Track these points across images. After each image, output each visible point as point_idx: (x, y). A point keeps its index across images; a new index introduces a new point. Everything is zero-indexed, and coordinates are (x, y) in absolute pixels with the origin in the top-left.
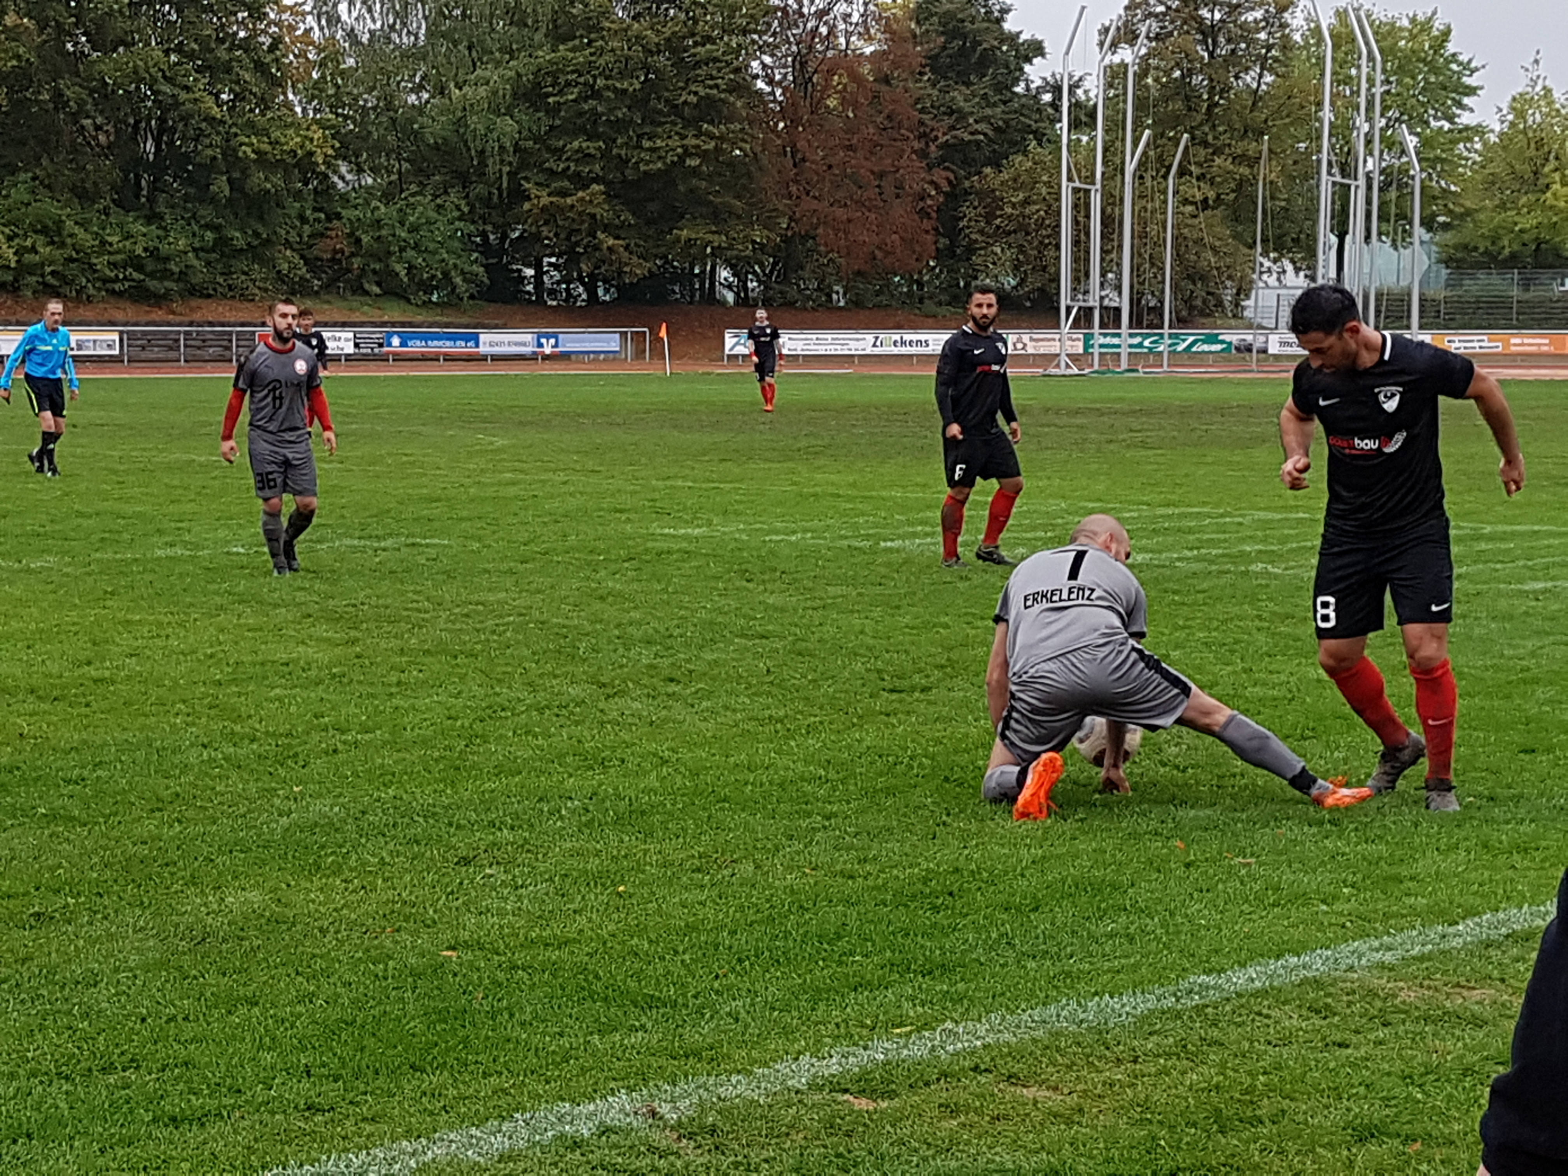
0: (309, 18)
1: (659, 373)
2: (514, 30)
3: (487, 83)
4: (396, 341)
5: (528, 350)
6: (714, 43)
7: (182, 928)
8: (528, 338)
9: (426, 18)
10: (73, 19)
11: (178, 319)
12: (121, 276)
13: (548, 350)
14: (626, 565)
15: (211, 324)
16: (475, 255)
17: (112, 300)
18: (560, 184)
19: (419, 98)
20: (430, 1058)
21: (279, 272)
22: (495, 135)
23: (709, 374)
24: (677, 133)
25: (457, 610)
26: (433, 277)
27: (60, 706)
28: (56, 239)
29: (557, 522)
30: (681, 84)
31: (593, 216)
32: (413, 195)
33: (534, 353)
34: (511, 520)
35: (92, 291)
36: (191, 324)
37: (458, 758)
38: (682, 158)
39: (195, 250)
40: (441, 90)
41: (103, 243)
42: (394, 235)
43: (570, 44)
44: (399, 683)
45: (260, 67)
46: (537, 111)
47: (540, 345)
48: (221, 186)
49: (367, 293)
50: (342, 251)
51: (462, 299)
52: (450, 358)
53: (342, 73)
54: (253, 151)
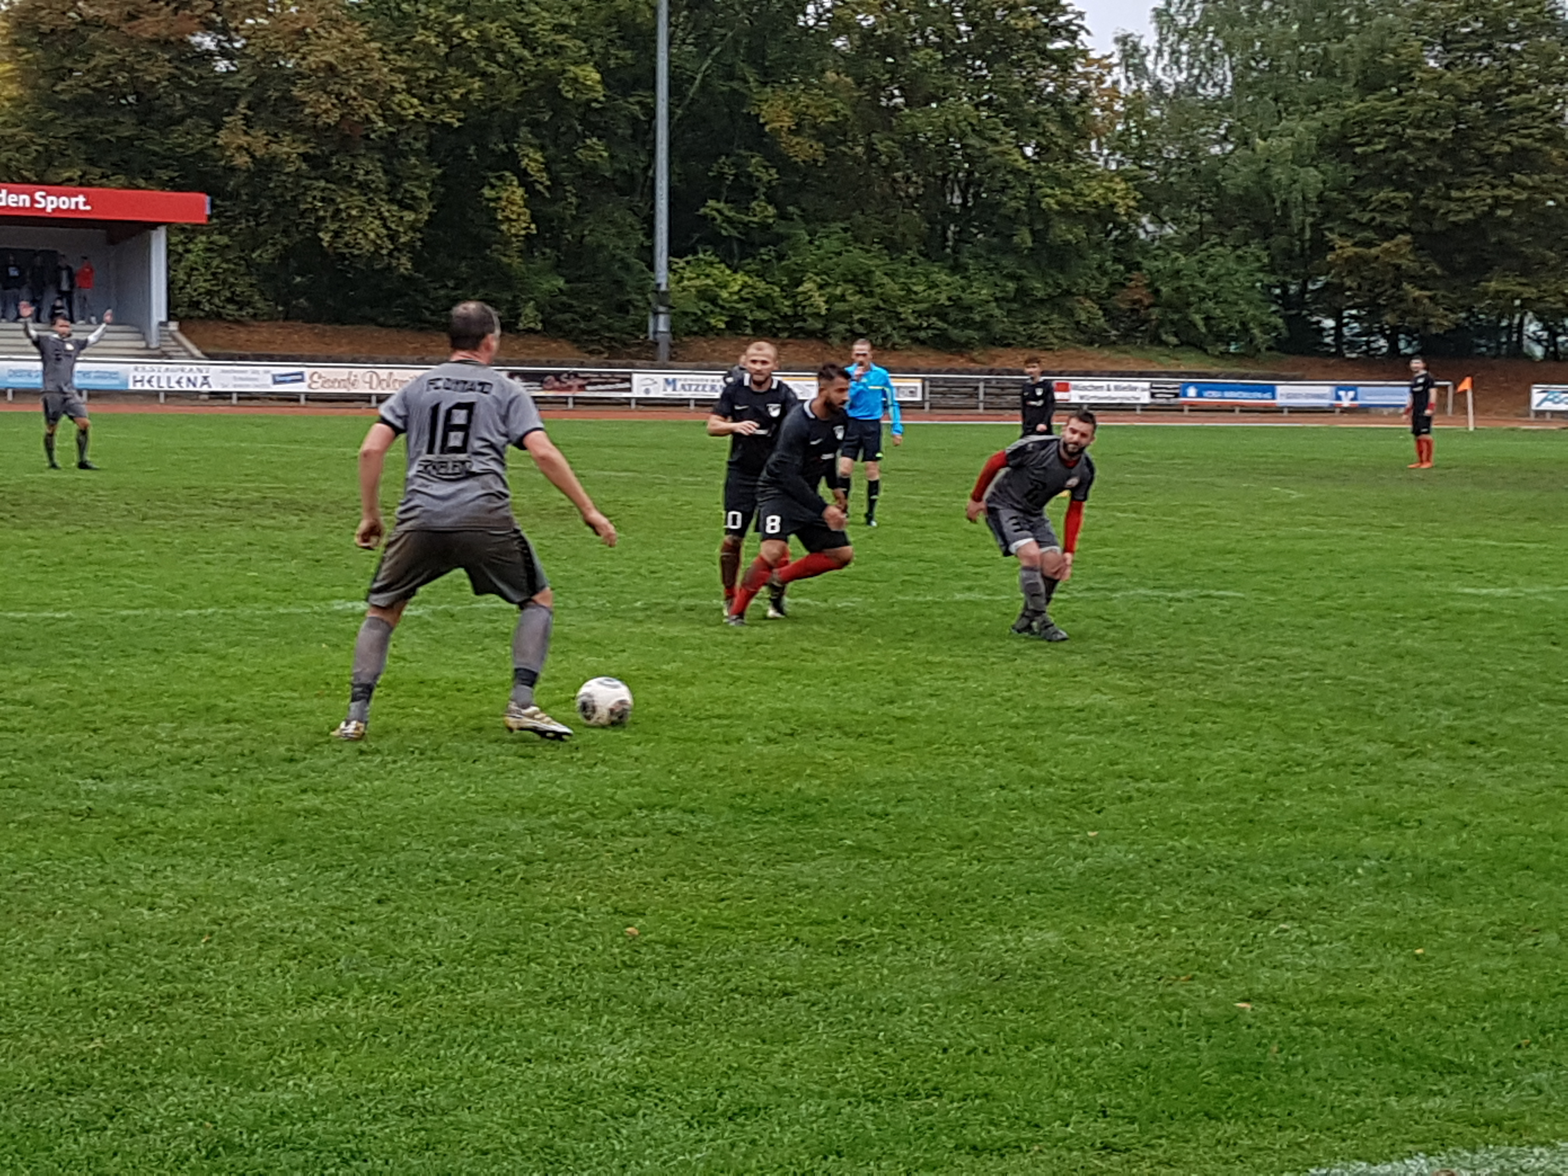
0: (1116, 70)
1: (1461, 428)
2: (1322, 80)
3: (1292, 135)
4: (1192, 392)
5: (1325, 402)
6: (1529, 92)
7: (981, 962)
8: (1327, 390)
9: (1232, 69)
10: (887, 76)
11: (978, 367)
12: (925, 324)
13: (1346, 403)
14: (1425, 623)
15: (1010, 372)
16: (1274, 308)
17: (914, 347)
18: (1366, 234)
19: (1223, 149)
20: (1224, 1107)
21: (1078, 323)
22: (1297, 186)
23: (1513, 430)
24: (1488, 183)
25: (1251, 663)
26: (1231, 329)
27: (864, 743)
28: (865, 289)
29: (1353, 578)
30: (1493, 134)
31: (1398, 267)
32: (1213, 246)
33: (1332, 406)
34: (1305, 573)
35: (896, 338)
36: (991, 372)
37: (1253, 811)
38: (1493, 208)
39: (997, 300)
40: (1245, 142)
41: (909, 291)
42: (1192, 286)
43: (1380, 94)
44: (1193, 734)
45: (1066, 120)
46: (1342, 162)
47: (1338, 398)
48: (1024, 238)
49: (1166, 344)
50: (1140, 301)
51: (1259, 350)
52: (1247, 410)
53: (1146, 126)
54: (1058, 203)
